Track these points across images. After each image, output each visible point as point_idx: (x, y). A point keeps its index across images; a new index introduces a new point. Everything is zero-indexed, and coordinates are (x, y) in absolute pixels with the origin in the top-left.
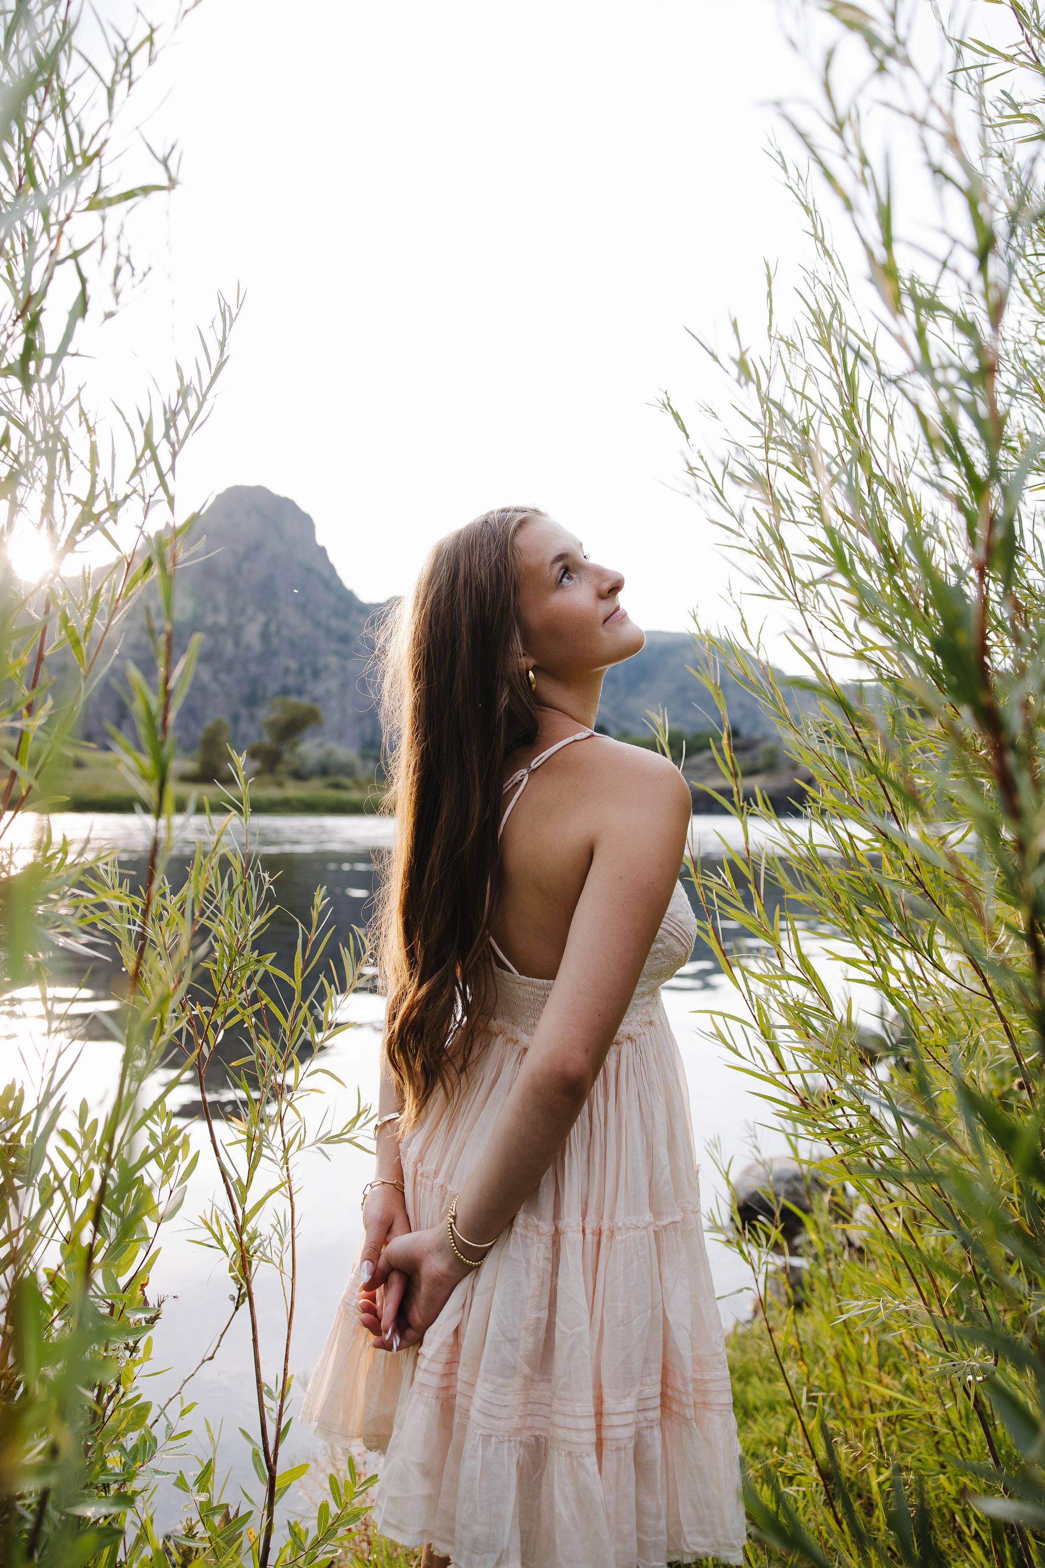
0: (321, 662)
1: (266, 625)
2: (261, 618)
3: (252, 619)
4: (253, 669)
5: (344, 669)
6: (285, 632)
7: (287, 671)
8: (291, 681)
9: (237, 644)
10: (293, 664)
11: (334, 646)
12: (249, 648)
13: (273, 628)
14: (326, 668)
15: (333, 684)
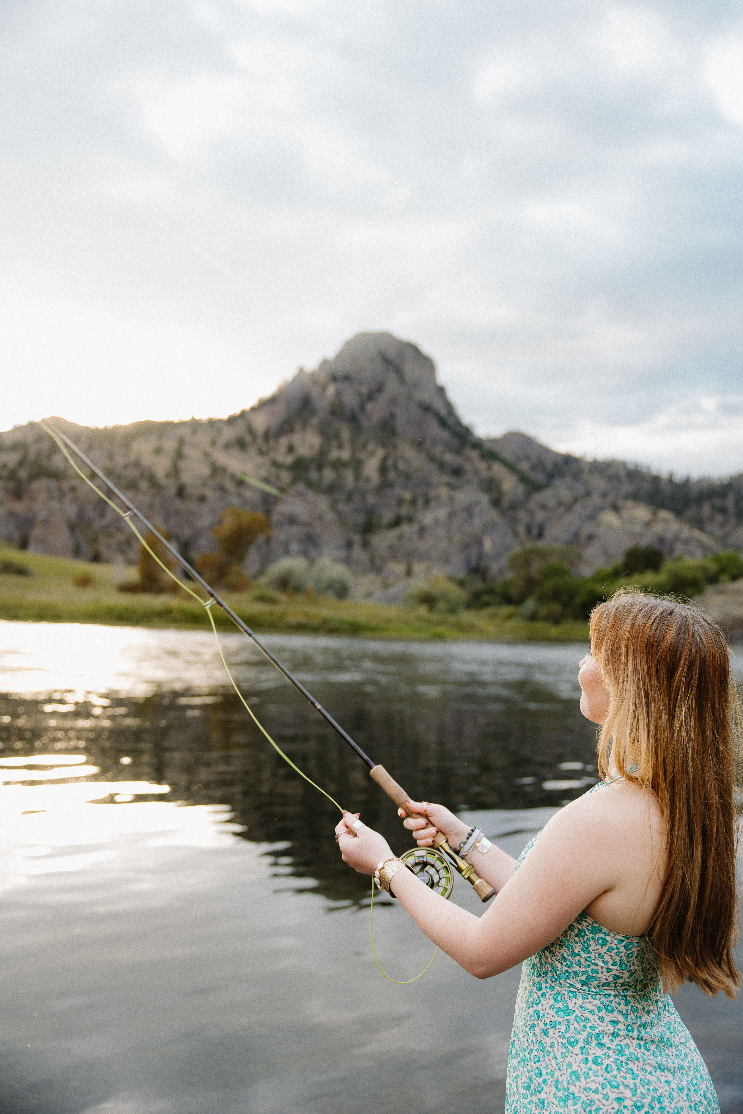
0: (432, 493)
1: (385, 460)
2: (380, 453)
3: (372, 454)
4: (371, 499)
5: (452, 500)
6: (401, 466)
7: (401, 501)
8: (405, 510)
9: (357, 476)
10: (407, 495)
11: (447, 478)
12: (367, 480)
13: (390, 462)
14: (437, 497)
15: (442, 513)
